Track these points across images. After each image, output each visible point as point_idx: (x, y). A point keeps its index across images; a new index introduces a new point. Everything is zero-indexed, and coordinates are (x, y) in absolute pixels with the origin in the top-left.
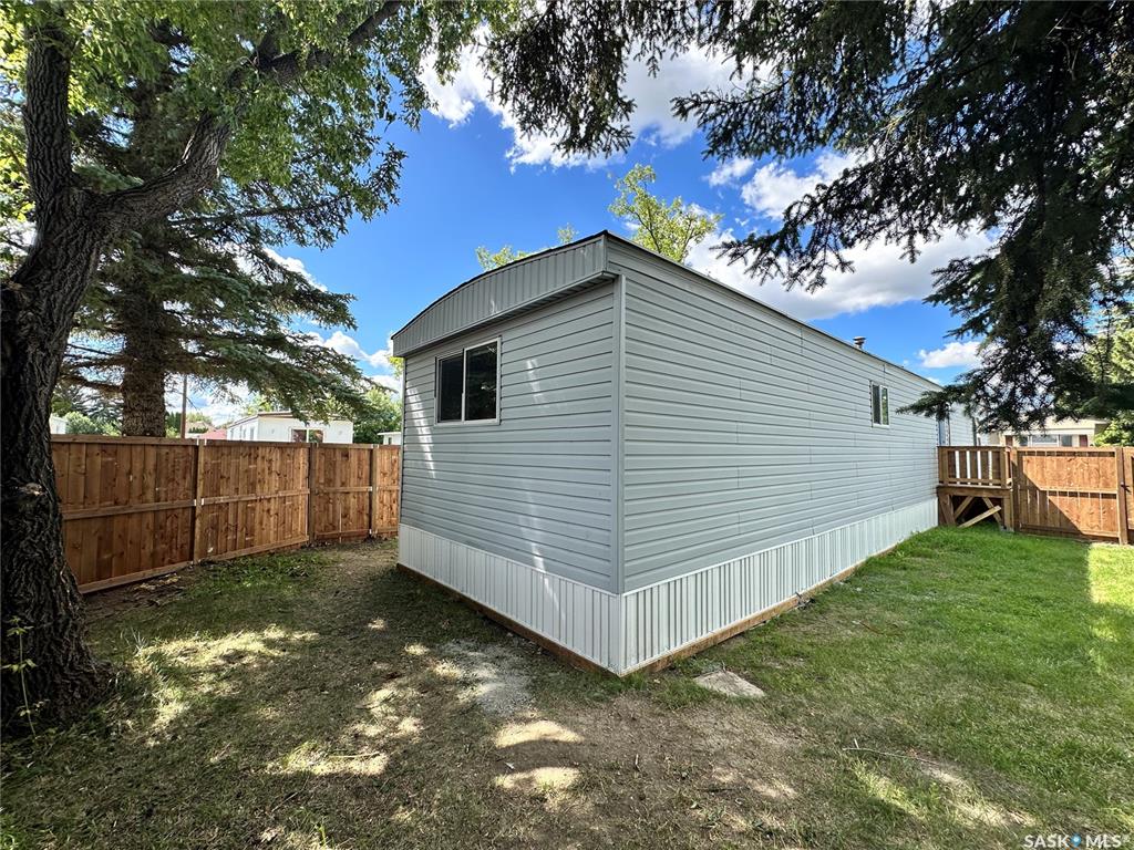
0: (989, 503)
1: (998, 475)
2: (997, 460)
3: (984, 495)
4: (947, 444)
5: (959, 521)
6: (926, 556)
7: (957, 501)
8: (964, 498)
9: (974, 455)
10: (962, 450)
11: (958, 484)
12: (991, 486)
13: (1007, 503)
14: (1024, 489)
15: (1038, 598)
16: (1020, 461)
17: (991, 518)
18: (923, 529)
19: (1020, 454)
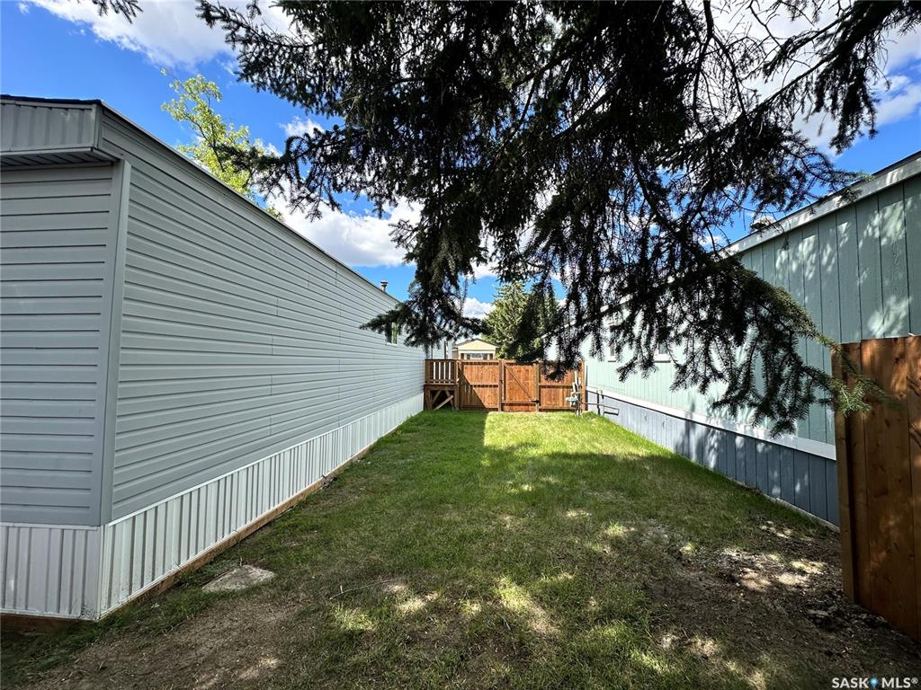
0: (448, 394)
1: (453, 377)
2: (453, 368)
3: (446, 389)
4: (430, 358)
5: (434, 406)
6: (413, 432)
7: (433, 393)
8: (436, 391)
9: (442, 364)
10: (437, 361)
11: (434, 383)
12: (449, 383)
13: (456, 393)
14: (464, 384)
15: (462, 448)
16: (463, 367)
17: (449, 403)
18: (414, 414)
19: (463, 364)
